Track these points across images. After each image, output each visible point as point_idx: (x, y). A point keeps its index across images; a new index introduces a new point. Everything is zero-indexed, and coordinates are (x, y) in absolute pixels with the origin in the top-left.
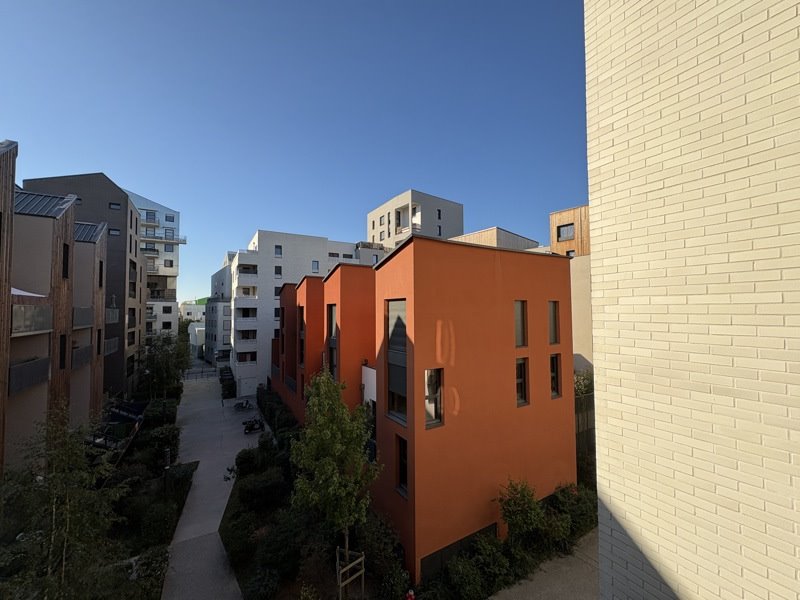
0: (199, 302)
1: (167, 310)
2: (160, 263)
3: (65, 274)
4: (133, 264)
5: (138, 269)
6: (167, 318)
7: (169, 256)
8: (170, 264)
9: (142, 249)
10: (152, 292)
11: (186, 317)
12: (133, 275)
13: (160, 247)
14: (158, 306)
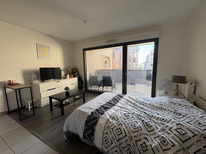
0: (143, 63)
1: (136, 65)
2: (135, 55)
3: (114, 58)
4: (130, 56)
5: (131, 57)
6: (136, 67)
7: (137, 53)
8: (137, 55)
9: (132, 53)
10: (134, 61)
11: (141, 67)
12: (130, 58)
13: (135, 52)
14: (135, 64)
